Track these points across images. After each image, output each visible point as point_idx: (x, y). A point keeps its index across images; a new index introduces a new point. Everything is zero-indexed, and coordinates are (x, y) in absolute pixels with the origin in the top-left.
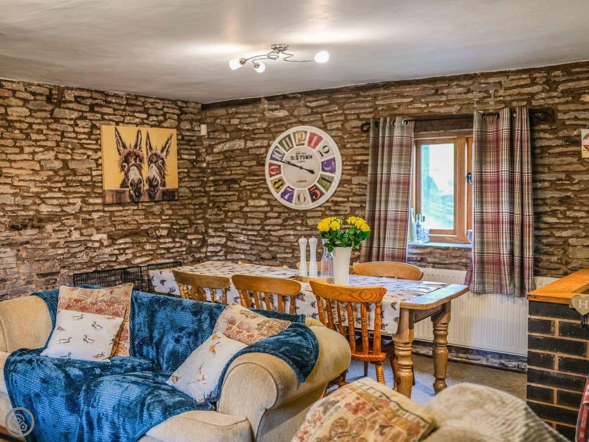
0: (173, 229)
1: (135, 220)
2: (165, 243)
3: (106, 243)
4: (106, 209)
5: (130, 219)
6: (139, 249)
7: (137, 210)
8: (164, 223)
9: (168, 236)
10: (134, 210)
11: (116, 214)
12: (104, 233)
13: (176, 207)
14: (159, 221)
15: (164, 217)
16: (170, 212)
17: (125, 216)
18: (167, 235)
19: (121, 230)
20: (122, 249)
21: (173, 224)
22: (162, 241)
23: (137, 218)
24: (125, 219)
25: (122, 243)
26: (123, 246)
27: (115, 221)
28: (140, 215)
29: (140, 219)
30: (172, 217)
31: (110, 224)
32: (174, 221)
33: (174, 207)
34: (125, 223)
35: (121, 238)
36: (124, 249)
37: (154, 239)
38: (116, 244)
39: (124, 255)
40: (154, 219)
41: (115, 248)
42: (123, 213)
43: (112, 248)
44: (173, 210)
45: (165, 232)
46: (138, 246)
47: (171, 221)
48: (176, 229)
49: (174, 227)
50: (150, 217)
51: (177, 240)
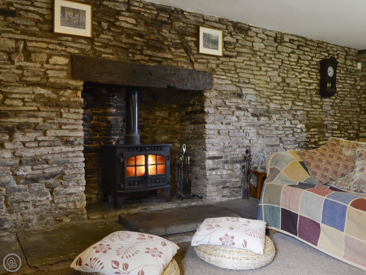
0: (341, 125)
1: (320, 118)
2: (336, 134)
3: (304, 130)
4: (305, 109)
5: (318, 117)
6: (322, 136)
7: (322, 111)
8: (336, 121)
9: (338, 129)
10: (320, 111)
11: (311, 113)
12: (303, 124)
13: (343, 112)
14: (333, 120)
15: (336, 118)
16: (339, 115)
17: (315, 115)
18: (338, 128)
19: (313, 123)
20: (312, 134)
21: (340, 122)
22: (334, 132)
23: (321, 116)
24: (315, 116)
25: (313, 131)
26: (313, 133)
27: (309, 117)
28: (323, 115)
29: (323, 117)
30: (341, 118)
31: (307, 118)
32: (341, 121)
33: (341, 112)
34: (315, 119)
35: (312, 128)
36: (314, 135)
37: (330, 130)
38: (309, 131)
39: (313, 139)
40: (331, 118)
41: (309, 133)
42: (314, 113)
43: (307, 134)
45: (336, 127)
46: (321, 134)
47: (339, 120)
49: (341, 124)
50: (329, 117)
51: (342, 132)
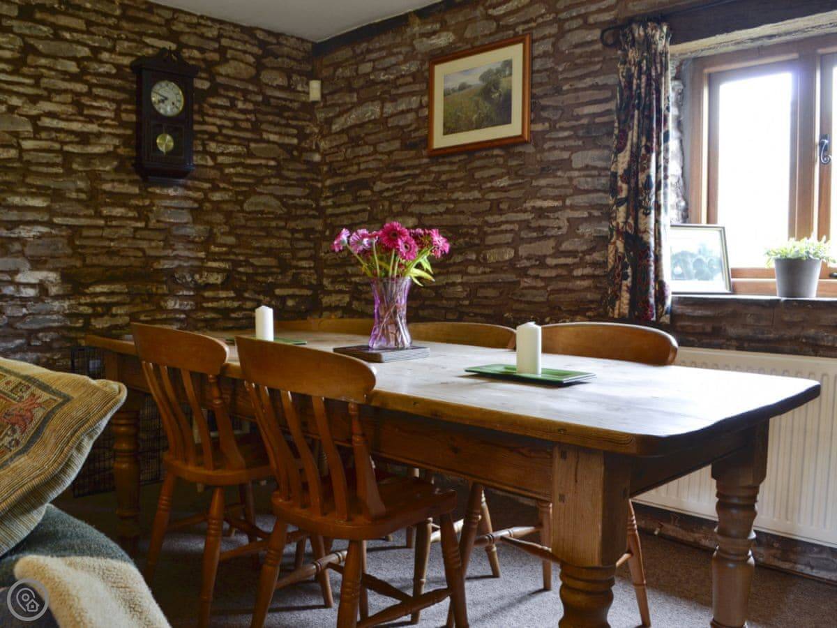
0: (239, 273)
1: (138, 249)
2: (217, 299)
3: (54, 290)
4: (57, 220)
5: (124, 245)
6: (148, 307)
7: (146, 228)
8: (215, 260)
9: (224, 286)
10: (136, 229)
11: (85, 233)
12: (54, 270)
13: (248, 232)
14: (202, 255)
15: (214, 249)
16: (231, 240)
17: (112, 240)
18: (223, 283)
19: (99, 266)
20: (100, 304)
21: (236, 264)
22: (207, 294)
23: (144, 245)
24: (112, 244)
25: (102, 294)
26: (102, 299)
27: (83, 247)
28: (151, 240)
29: (152, 248)
30: (237, 251)
31: (69, 251)
32: (241, 258)
33: (239, 232)
34: (111, 253)
35: (98, 282)
36: (109, 306)
37: (189, 289)
38: (85, 295)
39: (106, 318)
40: (189, 249)
41: (83, 301)
42: (106, 232)
43: (73, 302)
44: (238, 236)
45: (216, 279)
46: (144, 302)
47: (232, 257)
48: (246, 274)
49: (241, 269)
50: (180, 246)
51: (246, 295)
